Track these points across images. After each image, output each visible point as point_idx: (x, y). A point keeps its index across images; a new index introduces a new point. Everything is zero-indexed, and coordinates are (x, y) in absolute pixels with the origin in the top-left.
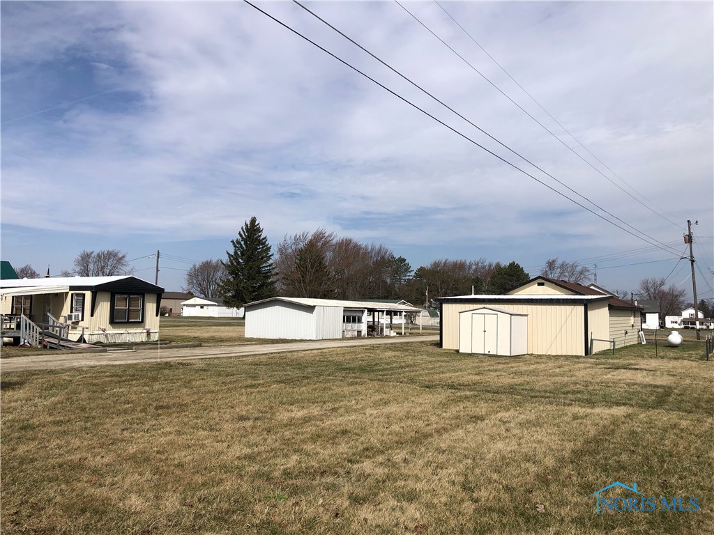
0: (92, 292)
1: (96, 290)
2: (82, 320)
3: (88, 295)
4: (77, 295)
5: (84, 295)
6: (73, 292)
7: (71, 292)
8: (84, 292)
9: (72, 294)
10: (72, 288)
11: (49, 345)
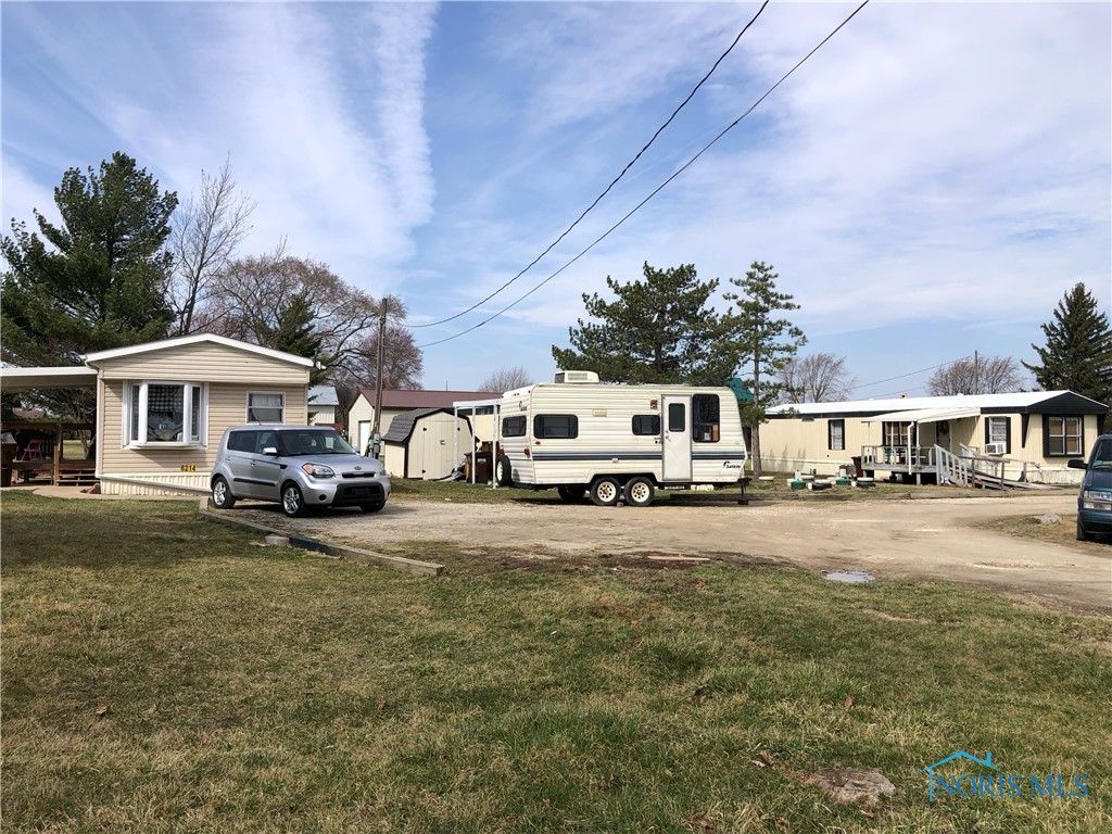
0: (1022, 415)
1: (1026, 413)
2: (1009, 451)
3: (1016, 419)
4: (993, 419)
5: (1008, 420)
6: (987, 416)
7: (983, 417)
8: (1008, 415)
9: (987, 419)
10: (984, 410)
11: (984, 484)
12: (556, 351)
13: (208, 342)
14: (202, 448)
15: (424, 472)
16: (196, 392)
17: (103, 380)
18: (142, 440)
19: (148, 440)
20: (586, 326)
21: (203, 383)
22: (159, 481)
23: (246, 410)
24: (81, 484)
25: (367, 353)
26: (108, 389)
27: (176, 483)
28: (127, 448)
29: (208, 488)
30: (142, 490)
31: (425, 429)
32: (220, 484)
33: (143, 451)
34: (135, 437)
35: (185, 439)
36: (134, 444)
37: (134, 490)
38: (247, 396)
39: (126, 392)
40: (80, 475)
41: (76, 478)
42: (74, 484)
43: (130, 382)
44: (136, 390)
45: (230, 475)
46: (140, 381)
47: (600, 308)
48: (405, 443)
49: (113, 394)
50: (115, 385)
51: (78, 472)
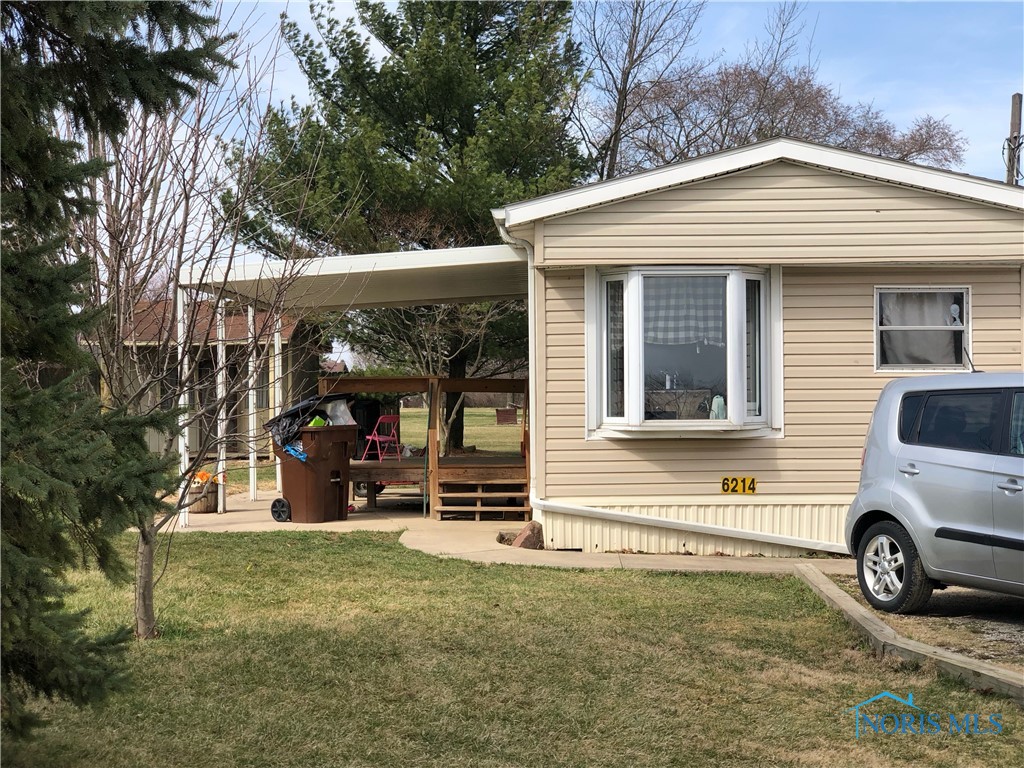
13: (783, 162)
14: (769, 435)
16: (753, 289)
17: (542, 270)
18: (634, 413)
19: (649, 415)
21: (768, 270)
22: (671, 517)
23: (875, 337)
24: (485, 516)
26: (552, 293)
27: (709, 521)
28: (598, 436)
29: (842, 544)
30: (634, 539)
32: (884, 541)
33: (636, 443)
34: (617, 409)
35: (732, 414)
36: (614, 427)
37: (617, 538)
38: (876, 298)
39: (593, 299)
40: (480, 494)
41: (472, 502)
42: (470, 516)
43: (601, 271)
44: (615, 292)
45: (920, 520)
46: (625, 268)
49: (563, 304)
50: (566, 277)
51: (473, 488)
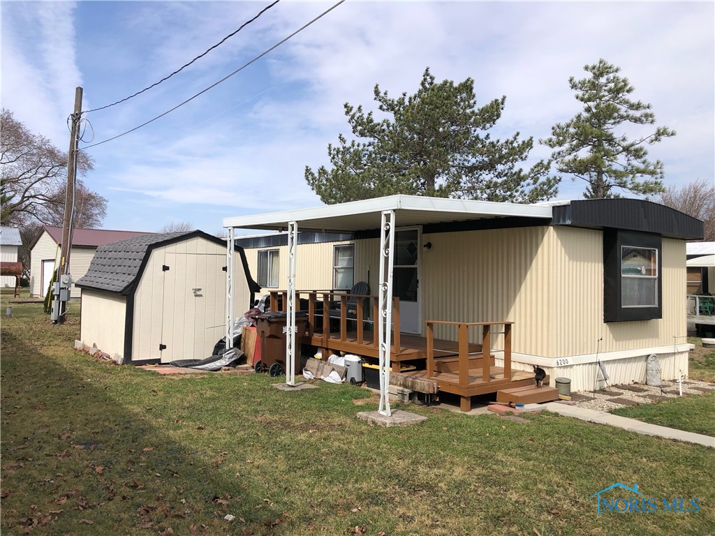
12: (308, 170)
15: (162, 347)
20: (348, 144)
25: (53, 202)
31: (165, 268)
47: (365, 126)
48: (127, 295)
